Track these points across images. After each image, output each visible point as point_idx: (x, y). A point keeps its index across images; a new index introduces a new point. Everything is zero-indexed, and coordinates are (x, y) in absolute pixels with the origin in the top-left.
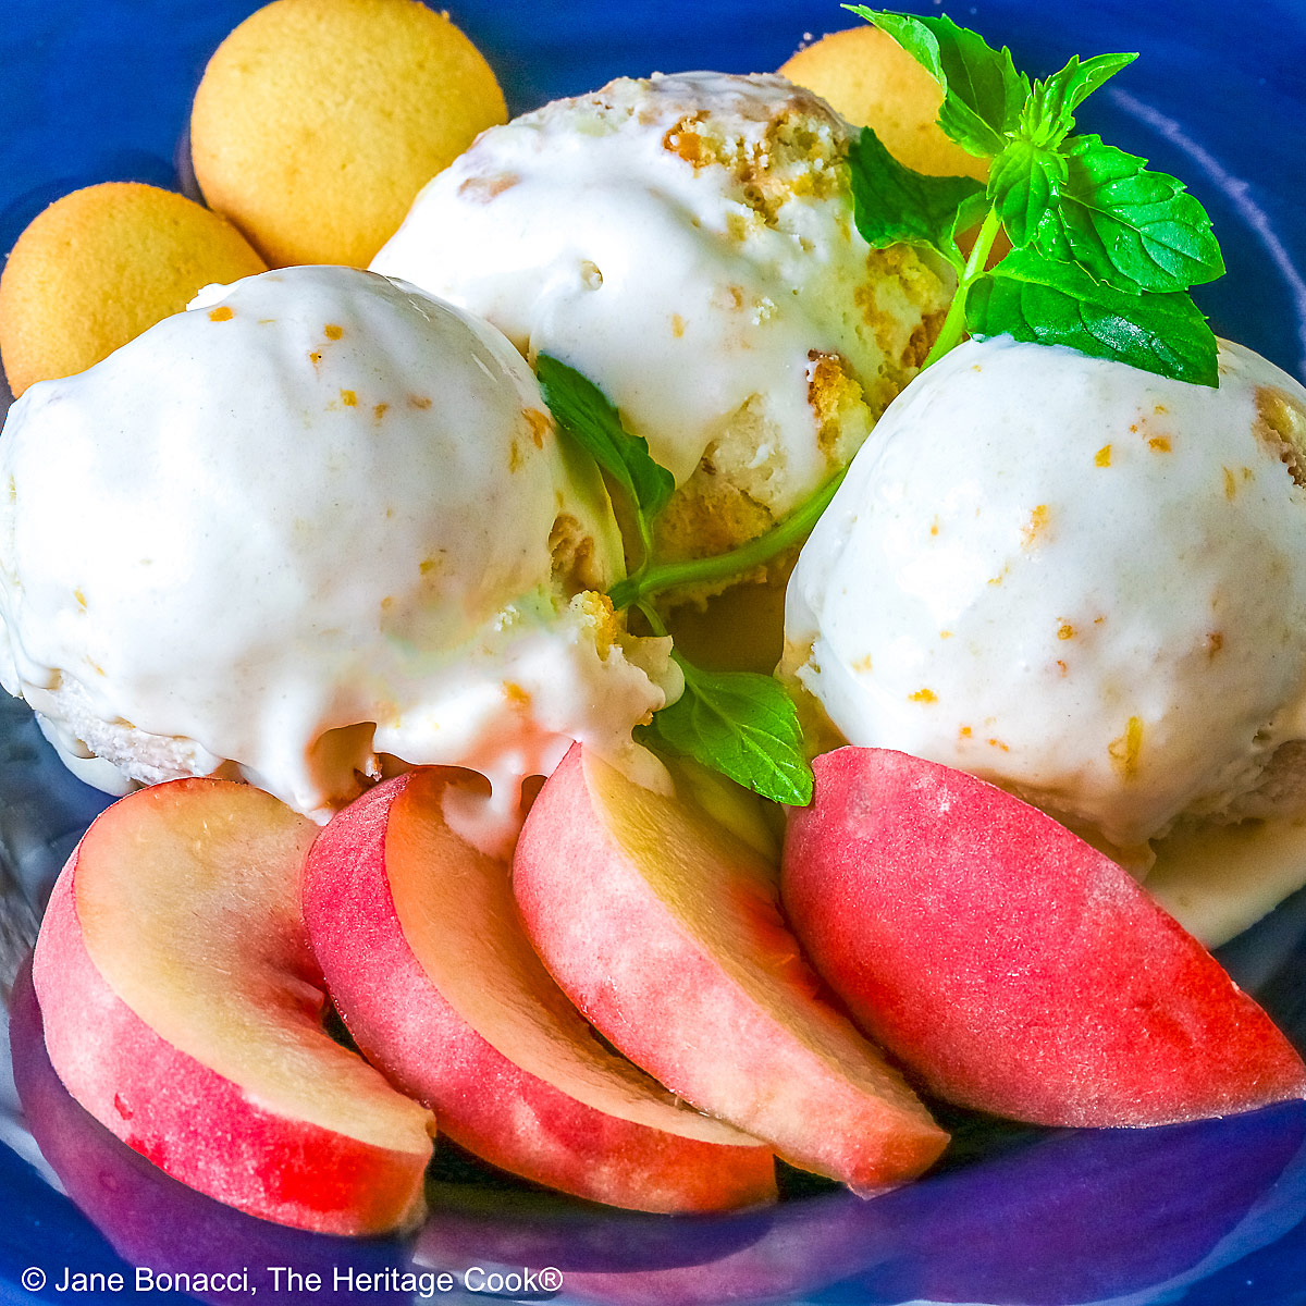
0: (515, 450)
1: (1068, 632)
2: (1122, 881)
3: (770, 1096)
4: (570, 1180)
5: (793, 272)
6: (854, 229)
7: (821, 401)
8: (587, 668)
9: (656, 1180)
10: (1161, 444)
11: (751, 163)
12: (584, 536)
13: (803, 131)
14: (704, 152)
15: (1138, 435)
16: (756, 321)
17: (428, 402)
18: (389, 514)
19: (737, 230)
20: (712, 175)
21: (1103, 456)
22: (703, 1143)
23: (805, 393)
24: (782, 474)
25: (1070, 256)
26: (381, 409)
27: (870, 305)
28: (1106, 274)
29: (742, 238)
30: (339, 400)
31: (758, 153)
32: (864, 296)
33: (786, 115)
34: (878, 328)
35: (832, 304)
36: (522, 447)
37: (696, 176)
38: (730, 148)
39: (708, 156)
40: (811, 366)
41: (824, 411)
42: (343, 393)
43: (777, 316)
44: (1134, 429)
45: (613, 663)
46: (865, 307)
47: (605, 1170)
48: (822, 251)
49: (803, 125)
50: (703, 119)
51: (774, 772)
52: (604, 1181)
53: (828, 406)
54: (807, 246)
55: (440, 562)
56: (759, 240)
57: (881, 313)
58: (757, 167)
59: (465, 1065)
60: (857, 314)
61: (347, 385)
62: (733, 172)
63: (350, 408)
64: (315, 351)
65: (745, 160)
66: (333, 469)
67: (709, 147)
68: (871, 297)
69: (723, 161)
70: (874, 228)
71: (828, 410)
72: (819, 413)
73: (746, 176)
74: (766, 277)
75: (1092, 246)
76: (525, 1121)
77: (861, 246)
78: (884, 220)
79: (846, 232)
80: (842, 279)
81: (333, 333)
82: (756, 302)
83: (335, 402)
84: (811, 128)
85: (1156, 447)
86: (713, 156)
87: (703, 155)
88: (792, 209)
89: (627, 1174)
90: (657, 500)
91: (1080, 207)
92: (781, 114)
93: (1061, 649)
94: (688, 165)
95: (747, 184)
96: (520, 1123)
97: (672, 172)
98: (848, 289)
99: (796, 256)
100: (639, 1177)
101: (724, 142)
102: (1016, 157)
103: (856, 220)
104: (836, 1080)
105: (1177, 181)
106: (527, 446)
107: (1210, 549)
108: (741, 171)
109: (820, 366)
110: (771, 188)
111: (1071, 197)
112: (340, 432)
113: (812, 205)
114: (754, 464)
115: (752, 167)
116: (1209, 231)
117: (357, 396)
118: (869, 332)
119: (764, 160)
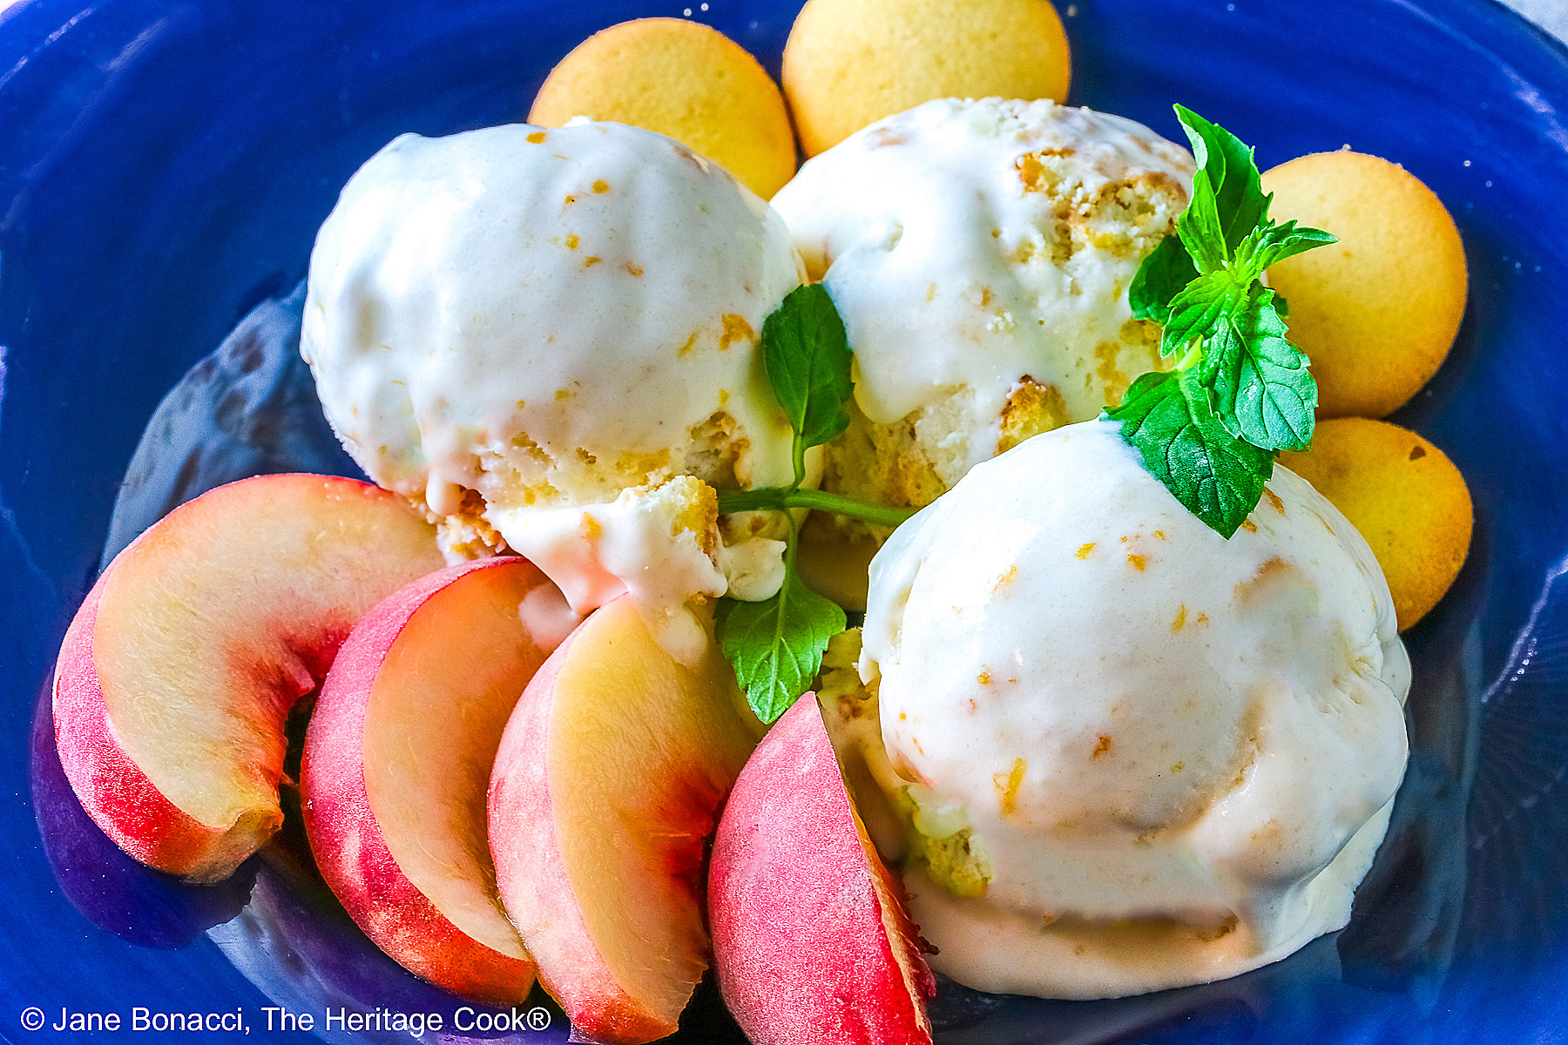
0: (691, 341)
1: (986, 679)
2: (867, 891)
3: (547, 925)
4: (357, 908)
5: (1048, 307)
6: (1126, 294)
7: (1010, 417)
8: (655, 535)
9: (414, 943)
10: (1139, 562)
11: (1073, 205)
12: (742, 437)
13: (1145, 200)
14: (1041, 181)
15: (1125, 545)
16: (989, 327)
17: (641, 272)
18: (550, 340)
19: (1024, 255)
20: (1037, 202)
21: (1084, 549)
22: (461, 932)
23: (1003, 405)
24: (961, 463)
25: (1210, 383)
26: (592, 261)
27: (1109, 361)
28: (1224, 408)
29: (1024, 261)
30: (563, 238)
31: (1085, 200)
32: (1106, 351)
33: (1136, 181)
34: (1109, 383)
35: (1070, 344)
36: (702, 340)
37: (1023, 196)
38: (1064, 188)
39: (1042, 186)
40: (1016, 386)
41: (1009, 426)
42: (570, 235)
43: (1010, 330)
44: (1124, 539)
45: (679, 541)
46: (1101, 361)
47: (383, 914)
48: (1085, 301)
49: (1147, 195)
50: (1065, 155)
51: (769, 688)
52: (379, 922)
53: (1014, 424)
54: (1075, 291)
55: (575, 394)
56: (1037, 269)
57: (1117, 372)
58: (1076, 210)
59: (341, 785)
60: (1093, 364)
61: (578, 232)
62: (1051, 206)
63: (567, 249)
64: (573, 194)
65: (1071, 202)
66: (525, 285)
67: (1047, 179)
68: (1112, 353)
69: (1051, 194)
70: (1142, 301)
71: (1013, 427)
72: (1005, 425)
73: (1064, 216)
74: (1022, 300)
75: (1230, 383)
76: (351, 848)
77: (1125, 309)
78: (1156, 297)
79: (1117, 294)
80: (1091, 329)
81: (600, 187)
82: (999, 313)
83: (559, 239)
84: (1152, 201)
85: (1132, 562)
86: (1046, 187)
87: (1039, 182)
88: (1086, 258)
89: (396, 927)
90: (820, 433)
91: (1242, 345)
92: (1133, 179)
93: (976, 690)
94: (1022, 185)
95: (1061, 221)
96: (347, 848)
97: (1007, 185)
98: (1093, 341)
99: (1060, 294)
100: (403, 934)
101: (1063, 180)
102: (1214, 285)
103: (1132, 288)
104: (588, 936)
105: (1307, 358)
106: (709, 343)
107: (1130, 663)
108: (1062, 210)
109: (1023, 390)
110: (1079, 233)
111: (1241, 336)
112: (548, 262)
113: (1104, 260)
114: (941, 445)
115: (1073, 209)
116: (1312, 410)
117: (580, 242)
118: (1098, 383)
119: (1085, 208)
